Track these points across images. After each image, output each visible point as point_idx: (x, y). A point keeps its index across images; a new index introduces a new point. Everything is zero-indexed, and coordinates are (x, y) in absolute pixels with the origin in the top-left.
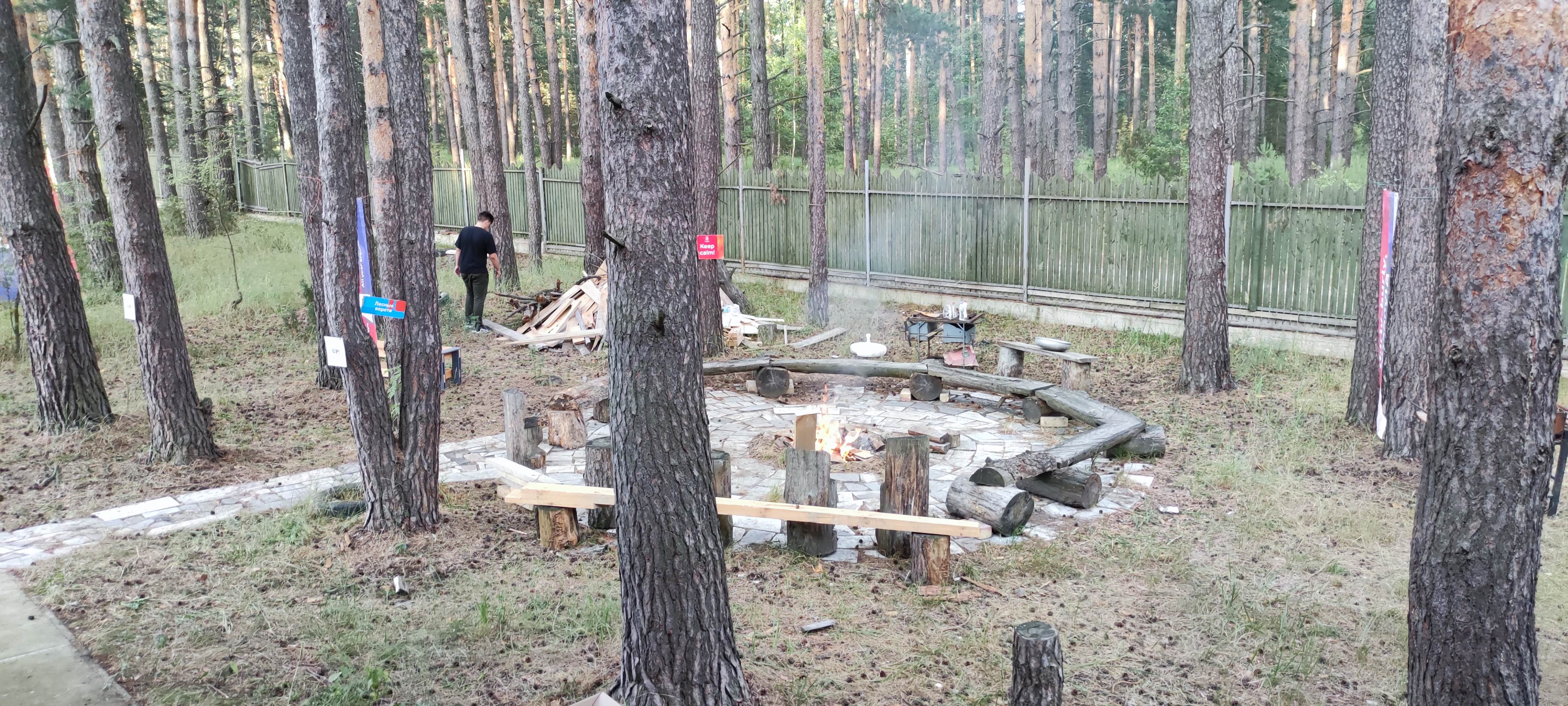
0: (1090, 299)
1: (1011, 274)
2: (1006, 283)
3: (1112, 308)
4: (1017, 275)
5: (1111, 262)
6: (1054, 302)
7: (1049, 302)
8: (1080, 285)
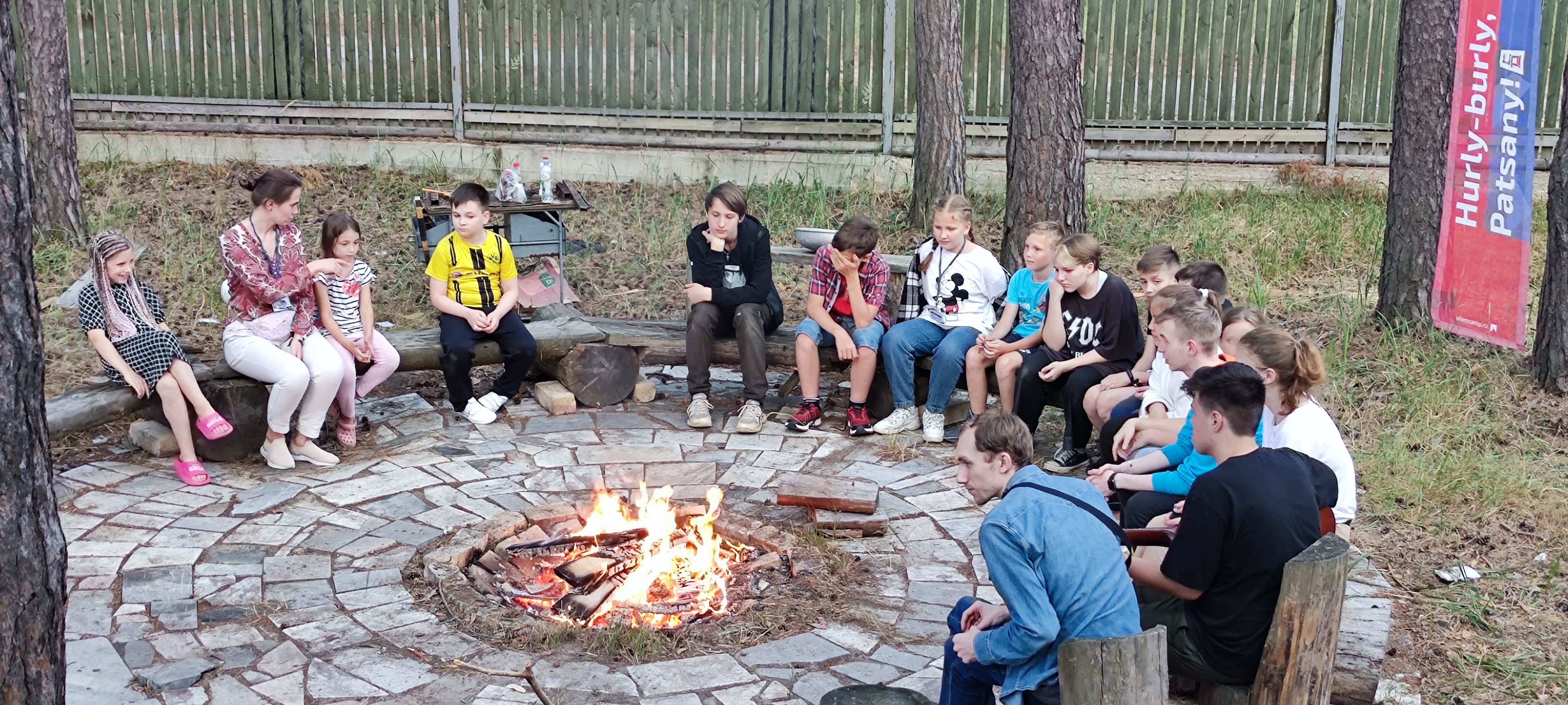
0: (612, 122)
1: (419, 79)
2: (407, 99)
3: (660, 139)
4: (433, 81)
5: (651, 43)
6: (529, 134)
7: (517, 135)
8: (583, 95)
